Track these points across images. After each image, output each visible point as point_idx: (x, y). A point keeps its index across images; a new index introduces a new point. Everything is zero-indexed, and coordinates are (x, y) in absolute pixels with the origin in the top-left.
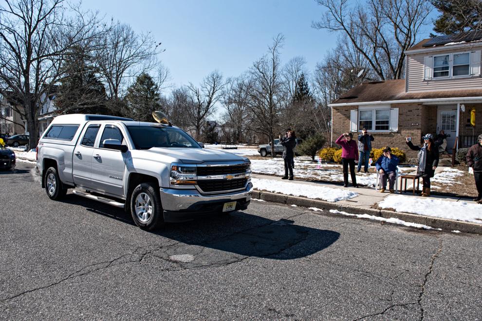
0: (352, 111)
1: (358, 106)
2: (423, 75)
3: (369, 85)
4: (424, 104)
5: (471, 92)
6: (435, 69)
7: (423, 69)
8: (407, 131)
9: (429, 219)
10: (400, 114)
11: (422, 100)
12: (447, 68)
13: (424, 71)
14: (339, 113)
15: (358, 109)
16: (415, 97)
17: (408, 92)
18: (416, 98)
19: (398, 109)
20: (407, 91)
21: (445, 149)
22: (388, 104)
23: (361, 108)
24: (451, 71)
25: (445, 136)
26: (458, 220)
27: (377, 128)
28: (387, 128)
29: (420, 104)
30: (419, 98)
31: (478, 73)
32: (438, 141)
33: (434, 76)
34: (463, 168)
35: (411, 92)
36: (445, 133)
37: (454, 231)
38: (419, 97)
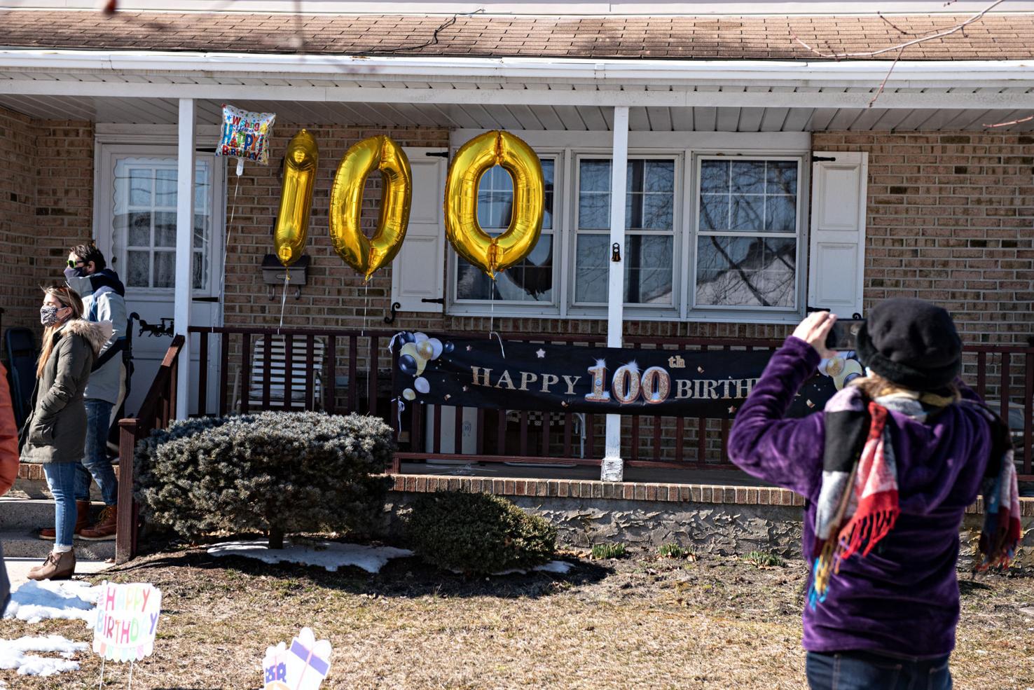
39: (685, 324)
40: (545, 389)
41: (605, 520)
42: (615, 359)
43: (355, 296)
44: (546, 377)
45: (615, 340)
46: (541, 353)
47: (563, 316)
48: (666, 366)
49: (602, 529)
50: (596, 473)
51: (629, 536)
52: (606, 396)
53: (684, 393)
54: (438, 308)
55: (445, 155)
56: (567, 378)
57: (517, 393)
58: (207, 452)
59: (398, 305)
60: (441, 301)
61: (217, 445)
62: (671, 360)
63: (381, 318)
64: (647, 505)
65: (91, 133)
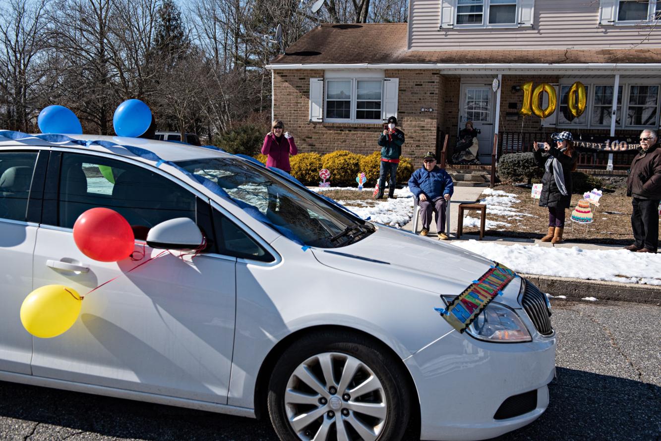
0: (311, 80)
1: (323, 71)
2: (440, 18)
3: (335, 30)
4: (442, 73)
5: (518, 54)
6: (460, 9)
7: (440, 6)
8: (414, 123)
9: (543, 280)
10: (401, 90)
11: (440, 66)
12: (480, 8)
13: (440, 10)
14: (286, 84)
15: (323, 76)
16: (427, 59)
17: (413, 49)
18: (429, 62)
19: (397, 80)
20: (410, 47)
21: (475, 154)
22: (381, 70)
23: (328, 75)
24: (486, 13)
25: (475, 133)
26: (588, 279)
27: (360, 115)
28: (378, 116)
29: (436, 72)
30: (436, 62)
31: (530, 21)
32: (464, 141)
33: (458, 22)
34: (511, 189)
35: (419, 49)
36: (474, 128)
37: (587, 298)
38: (434, 59)
39: (624, 130)
40: (593, 147)
41: (609, 179)
42: (612, 139)
43: (531, 123)
44: (593, 144)
45: (612, 134)
46: (592, 138)
47: (589, 128)
48: (626, 141)
49: (608, 182)
50: (605, 168)
51: (614, 184)
52: (610, 149)
53: (631, 148)
54: (554, 126)
55: (558, 85)
56: (599, 144)
57: (586, 148)
58: (522, 161)
59: (543, 125)
60: (555, 124)
61: (525, 159)
62: (628, 139)
63: (538, 129)
64: (620, 176)
65: (460, 81)
